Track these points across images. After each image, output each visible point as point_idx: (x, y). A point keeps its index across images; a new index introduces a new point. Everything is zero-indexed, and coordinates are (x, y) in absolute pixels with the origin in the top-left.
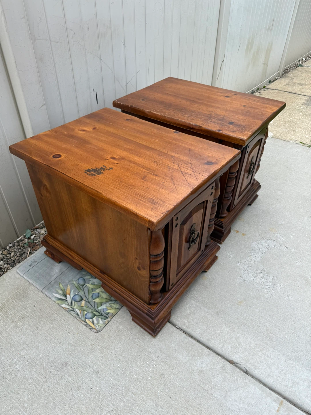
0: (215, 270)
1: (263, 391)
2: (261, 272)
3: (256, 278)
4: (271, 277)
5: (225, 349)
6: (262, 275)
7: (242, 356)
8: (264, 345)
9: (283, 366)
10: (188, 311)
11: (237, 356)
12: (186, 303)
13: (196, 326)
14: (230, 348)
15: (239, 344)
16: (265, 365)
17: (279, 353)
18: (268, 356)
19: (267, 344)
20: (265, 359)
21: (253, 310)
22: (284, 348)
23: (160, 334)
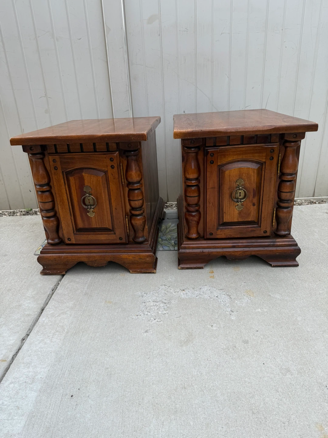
0: (138, 276)
1: (12, 345)
2: (165, 303)
3: (154, 302)
4: (165, 312)
5: (48, 310)
6: (162, 305)
7: (46, 321)
8: (65, 331)
9: (45, 351)
10: (78, 280)
11: (44, 319)
12: (86, 276)
13: (64, 288)
14: (51, 312)
15: (57, 316)
16: (41, 339)
17: (60, 344)
18: (53, 337)
19: (67, 333)
20: (49, 336)
21: (105, 312)
22: (69, 346)
23: (46, 277)
